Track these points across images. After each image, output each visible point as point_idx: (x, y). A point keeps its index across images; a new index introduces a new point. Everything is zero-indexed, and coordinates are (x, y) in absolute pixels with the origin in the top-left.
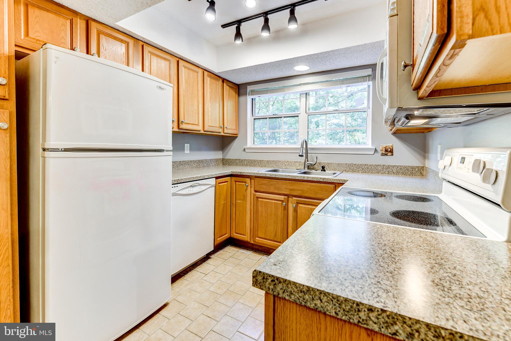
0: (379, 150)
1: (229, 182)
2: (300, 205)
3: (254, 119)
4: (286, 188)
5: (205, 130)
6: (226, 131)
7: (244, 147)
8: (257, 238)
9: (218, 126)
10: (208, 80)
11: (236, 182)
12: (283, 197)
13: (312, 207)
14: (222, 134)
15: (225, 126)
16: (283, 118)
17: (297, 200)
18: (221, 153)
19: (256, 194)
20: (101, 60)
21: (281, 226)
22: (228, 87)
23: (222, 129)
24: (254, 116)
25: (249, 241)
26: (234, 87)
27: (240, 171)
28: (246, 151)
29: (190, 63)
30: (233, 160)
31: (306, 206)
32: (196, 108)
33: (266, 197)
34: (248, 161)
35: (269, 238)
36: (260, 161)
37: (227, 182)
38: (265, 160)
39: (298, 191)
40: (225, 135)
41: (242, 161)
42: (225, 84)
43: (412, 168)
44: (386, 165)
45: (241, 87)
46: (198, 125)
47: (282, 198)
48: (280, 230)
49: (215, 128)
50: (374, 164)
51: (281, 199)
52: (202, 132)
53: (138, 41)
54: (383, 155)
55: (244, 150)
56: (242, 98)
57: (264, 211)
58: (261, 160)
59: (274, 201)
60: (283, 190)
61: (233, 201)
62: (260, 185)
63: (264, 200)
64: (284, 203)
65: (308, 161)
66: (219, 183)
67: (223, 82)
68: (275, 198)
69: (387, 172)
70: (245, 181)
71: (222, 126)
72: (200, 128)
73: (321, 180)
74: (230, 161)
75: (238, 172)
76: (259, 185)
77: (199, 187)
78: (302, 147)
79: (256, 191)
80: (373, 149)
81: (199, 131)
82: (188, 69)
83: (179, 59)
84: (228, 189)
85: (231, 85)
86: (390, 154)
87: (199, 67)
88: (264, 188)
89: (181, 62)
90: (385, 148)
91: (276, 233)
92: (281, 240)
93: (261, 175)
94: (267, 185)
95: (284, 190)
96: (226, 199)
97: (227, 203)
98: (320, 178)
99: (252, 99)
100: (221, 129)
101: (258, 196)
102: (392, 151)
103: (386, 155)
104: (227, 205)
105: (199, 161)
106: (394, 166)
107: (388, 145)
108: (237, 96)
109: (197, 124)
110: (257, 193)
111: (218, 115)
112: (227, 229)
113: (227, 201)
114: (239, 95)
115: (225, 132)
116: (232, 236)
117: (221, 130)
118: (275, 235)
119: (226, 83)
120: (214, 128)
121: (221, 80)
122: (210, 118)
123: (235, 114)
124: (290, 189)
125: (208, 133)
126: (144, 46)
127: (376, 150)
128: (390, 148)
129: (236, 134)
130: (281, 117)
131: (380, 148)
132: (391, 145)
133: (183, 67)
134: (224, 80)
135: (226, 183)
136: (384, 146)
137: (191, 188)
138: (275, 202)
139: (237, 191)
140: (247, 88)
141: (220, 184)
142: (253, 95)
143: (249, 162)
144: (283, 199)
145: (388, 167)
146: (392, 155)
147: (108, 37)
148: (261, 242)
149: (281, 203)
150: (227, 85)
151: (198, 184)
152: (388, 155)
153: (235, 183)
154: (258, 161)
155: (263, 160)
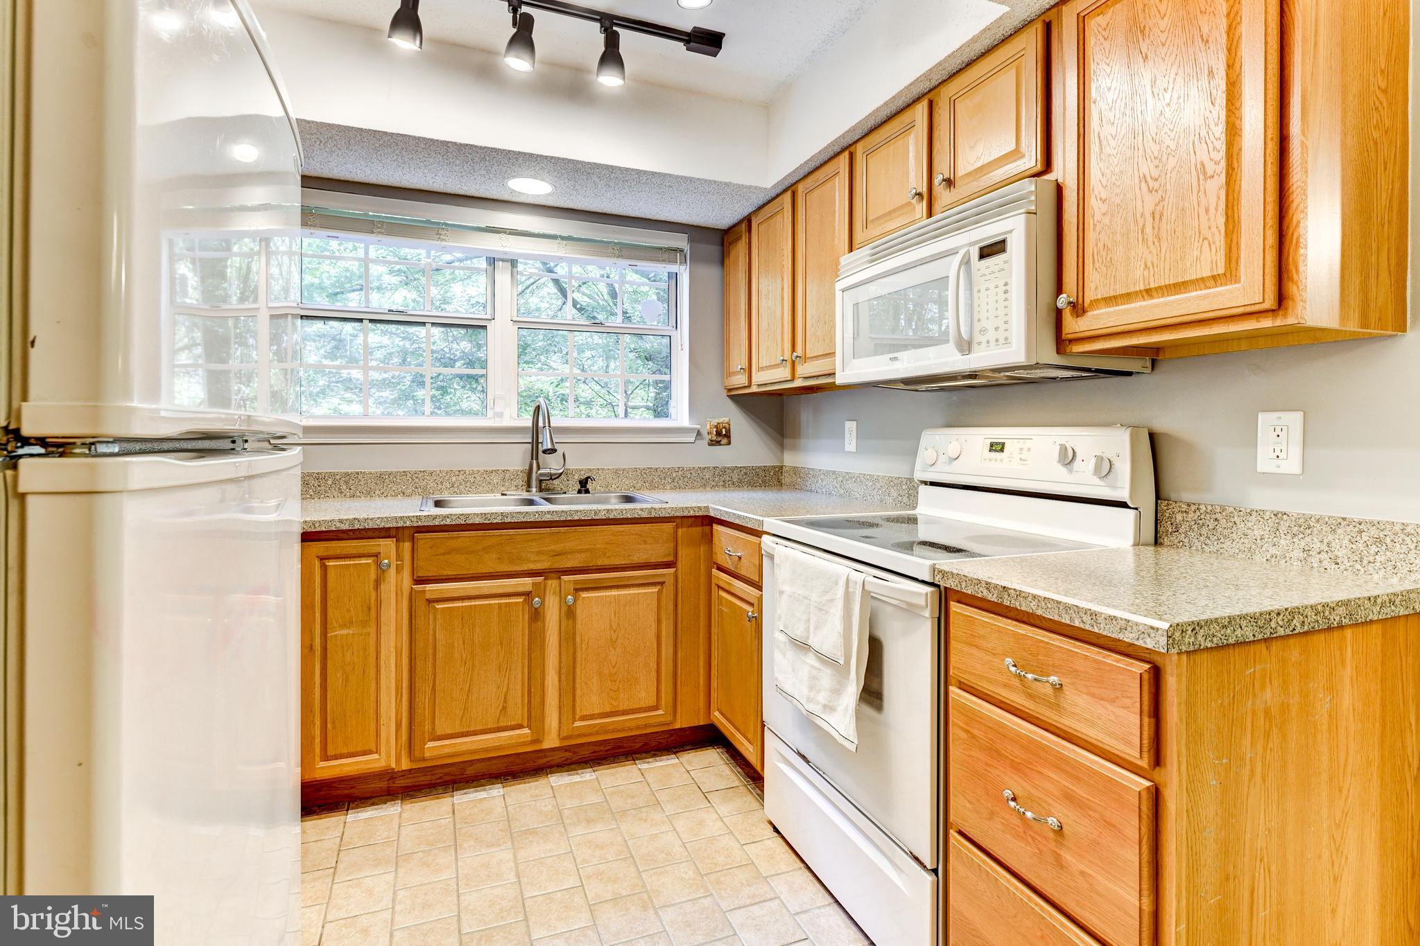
0: (704, 432)
2: (584, 596)
3: (304, 317)
4: (539, 553)
8: (430, 744)
11: (322, 559)
12: (529, 580)
13: (620, 593)
16: (428, 326)
17: (576, 582)
19: (424, 592)
21: (523, 673)
25: (393, 766)
27: (351, 517)
31: (602, 594)
33: (468, 594)
35: (479, 727)
39: (578, 555)
43: (765, 469)
44: (720, 466)
47: (526, 583)
48: (519, 687)
50: (696, 467)
51: (521, 589)
54: (713, 443)
57: (461, 642)
59: (497, 602)
60: (528, 561)
62: (443, 554)
63: (461, 605)
64: (537, 599)
65: (539, 468)
68: (501, 591)
69: (721, 483)
70: (374, 550)
73: (645, 515)
75: (341, 521)
76: (438, 557)
78: (547, 424)
79: (420, 581)
80: (694, 429)
86: (724, 441)
88: (461, 564)
90: (716, 427)
91: (505, 701)
92: (523, 718)
93: (448, 522)
94: (472, 552)
95: (533, 557)
98: (642, 510)
101: (434, 596)
102: (728, 436)
103: (718, 443)
106: (733, 469)
107: (721, 420)
110: (429, 587)
118: (504, 708)
124: (554, 551)
127: (699, 433)
128: (725, 428)
130: (424, 324)
131: (707, 427)
132: (726, 420)
136: (715, 422)
138: (500, 605)
139: (331, 596)
142: (307, 225)
144: (529, 588)
145: (724, 470)
146: (729, 443)
148: (447, 751)
149: (521, 600)
152: (722, 443)
153: (324, 569)
154: (338, 477)
155: (358, 473)
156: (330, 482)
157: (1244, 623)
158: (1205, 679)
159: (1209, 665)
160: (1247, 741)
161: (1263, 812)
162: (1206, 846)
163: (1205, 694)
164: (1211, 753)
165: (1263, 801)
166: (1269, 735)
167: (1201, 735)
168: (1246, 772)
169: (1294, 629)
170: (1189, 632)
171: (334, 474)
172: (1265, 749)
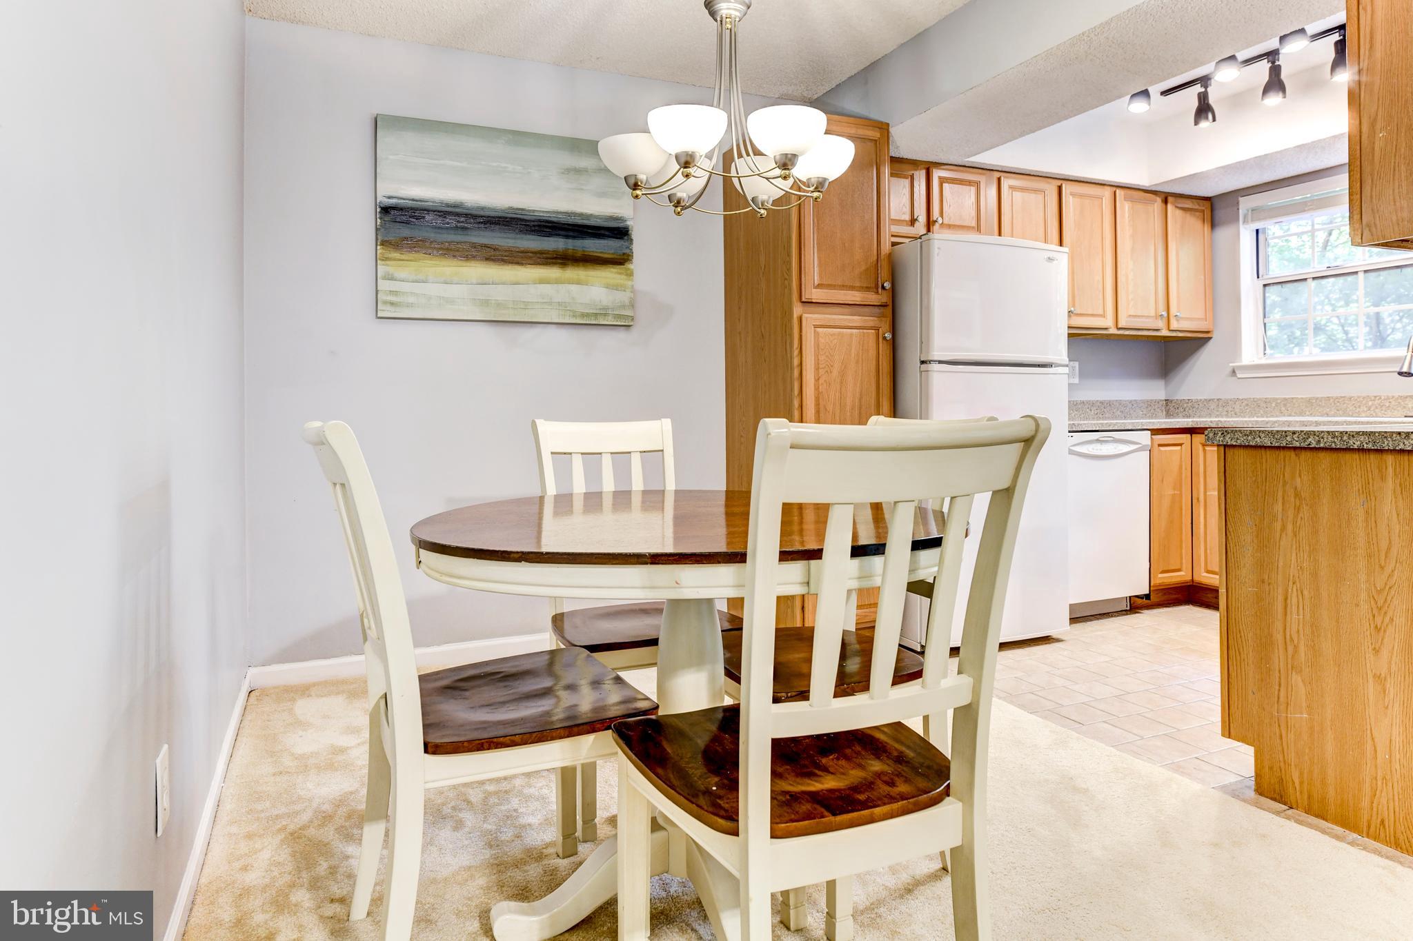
1: (1187, 446)
3: (1265, 286)
5: (1120, 326)
6: (1175, 325)
7: (1231, 365)
9: (1152, 313)
10: (1125, 208)
14: (1165, 333)
15: (1173, 311)
18: (1160, 384)
20: (1004, 239)
22: (1178, 212)
23: (1165, 320)
24: (1265, 277)
26: (1197, 207)
28: (1239, 376)
29: (1083, 182)
30: (1197, 401)
32: (1098, 278)
34: (1246, 402)
36: (1285, 399)
37: (1181, 445)
38: (1299, 397)
40: (1174, 334)
41: (1227, 402)
42: (1169, 206)
45: (1217, 205)
46: (1103, 316)
49: (1147, 320)
52: (1113, 331)
53: (992, 172)
55: (1234, 372)
56: (1223, 234)
58: (1287, 397)
61: (1198, 494)
66: (1160, 445)
67: (1166, 202)
71: (1165, 314)
72: (1108, 322)
74: (1190, 404)
77: (1115, 445)
81: (1106, 329)
82: (1081, 196)
83: (1061, 182)
84: (1183, 464)
85: (1188, 204)
87: (1104, 185)
89: (1066, 188)
96: (1178, 485)
97: (1181, 495)
99: (1257, 231)
100: (1160, 321)
104: (1181, 502)
105: (1102, 403)
108: (1207, 228)
109: (1101, 312)
111: (1152, 287)
112: (1182, 558)
113: (1181, 491)
114: (1213, 225)
115: (1172, 328)
116: (1196, 578)
117: (1160, 324)
119: (1172, 203)
120: (1143, 320)
121: (1159, 200)
122: (1131, 297)
123: (1202, 277)
125: (1127, 333)
126: (1002, 178)
129: (1208, 332)
130: (1356, 273)
133: (1071, 197)
134: (1166, 198)
135: (1179, 448)
137: (1098, 446)
139: (1208, 469)
140: (1238, 203)
141: (1162, 448)
142: (1259, 220)
143: (1247, 405)
147: (953, 183)
150: (1176, 207)
151: (1112, 439)
154: (1279, 401)
155: (1293, 398)
156: (1273, 405)
157: (1262, 435)
158: (1242, 464)
159: (1245, 457)
160: (1278, 507)
161: (1294, 555)
162: (1245, 557)
163: (1242, 472)
164: (1247, 506)
165: (1294, 547)
166: (1299, 509)
167: (1240, 494)
168: (1278, 525)
169: (1309, 444)
170: (1220, 434)
171: (1277, 399)
172: (1296, 516)
